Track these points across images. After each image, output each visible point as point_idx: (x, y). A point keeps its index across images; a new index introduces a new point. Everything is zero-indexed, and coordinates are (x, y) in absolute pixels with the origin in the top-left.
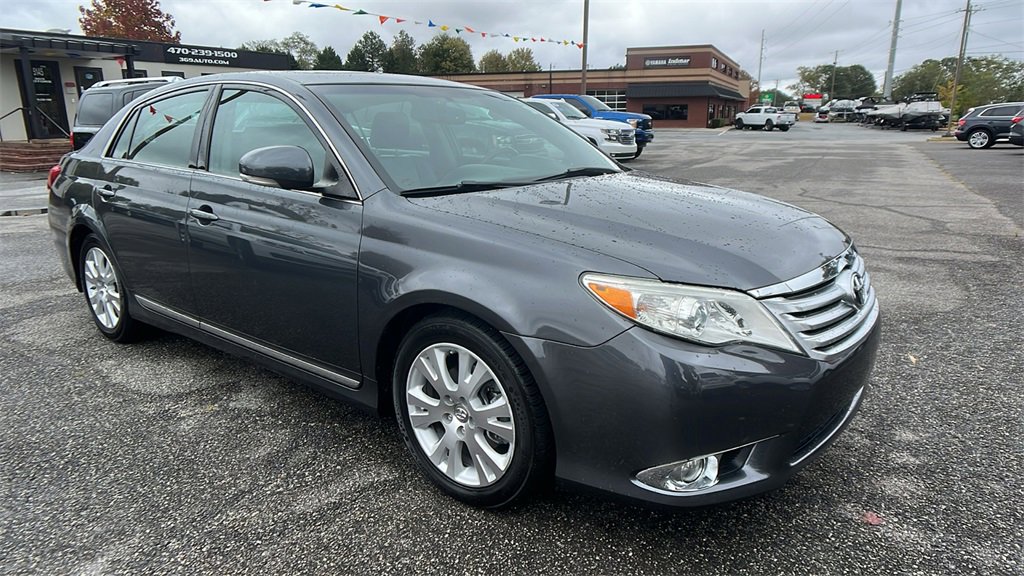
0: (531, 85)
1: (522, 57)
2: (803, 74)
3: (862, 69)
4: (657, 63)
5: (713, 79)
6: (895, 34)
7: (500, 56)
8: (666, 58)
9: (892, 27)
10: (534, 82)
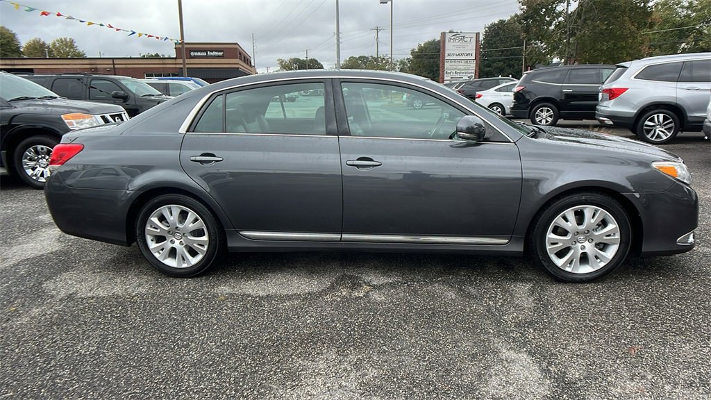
0: (96, 68)
1: (66, 45)
2: (281, 63)
3: (316, 61)
4: (199, 54)
5: (241, 67)
6: (338, 40)
7: (44, 44)
8: (206, 51)
9: (336, 36)
10: (98, 66)
